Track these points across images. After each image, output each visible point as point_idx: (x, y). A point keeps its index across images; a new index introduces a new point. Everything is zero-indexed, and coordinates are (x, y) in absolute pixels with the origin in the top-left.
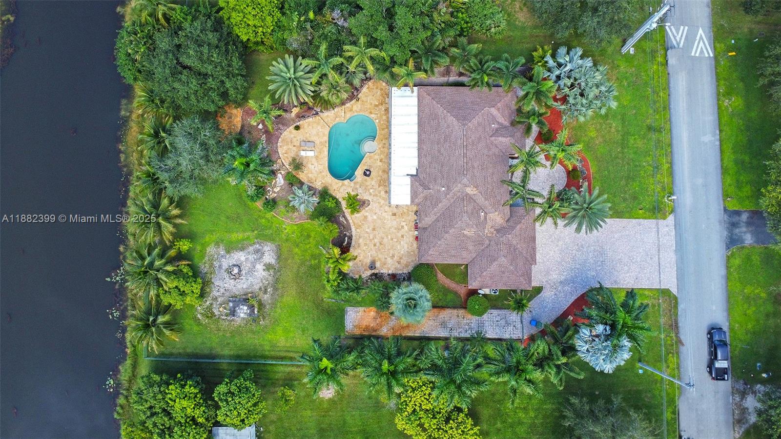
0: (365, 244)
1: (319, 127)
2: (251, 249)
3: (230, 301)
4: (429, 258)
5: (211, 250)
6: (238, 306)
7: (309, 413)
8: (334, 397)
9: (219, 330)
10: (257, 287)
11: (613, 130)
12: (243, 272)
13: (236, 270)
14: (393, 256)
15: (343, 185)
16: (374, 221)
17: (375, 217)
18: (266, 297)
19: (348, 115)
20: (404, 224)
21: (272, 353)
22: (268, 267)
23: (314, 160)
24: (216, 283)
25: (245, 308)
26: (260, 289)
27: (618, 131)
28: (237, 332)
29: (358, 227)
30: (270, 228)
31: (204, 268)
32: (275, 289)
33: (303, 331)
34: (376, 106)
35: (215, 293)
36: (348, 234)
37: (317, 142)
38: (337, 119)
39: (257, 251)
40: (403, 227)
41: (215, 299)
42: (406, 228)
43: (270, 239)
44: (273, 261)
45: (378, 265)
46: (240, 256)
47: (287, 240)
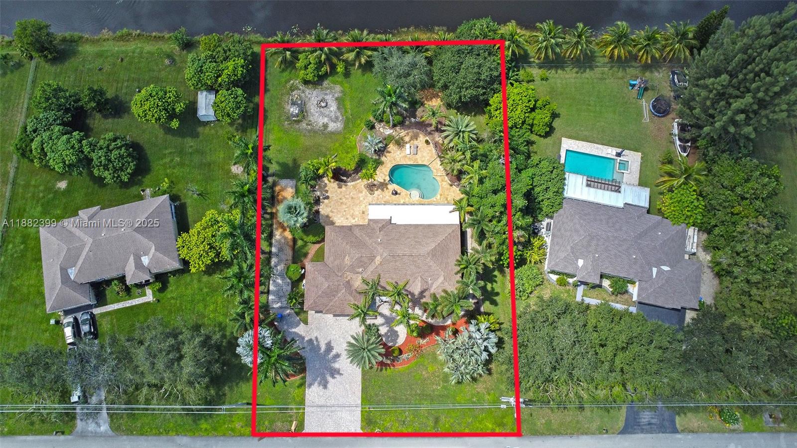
0: (341, 192)
1: (428, 158)
2: (339, 114)
3: (302, 101)
4: (329, 233)
5: (338, 88)
6: (298, 107)
7: (222, 156)
8: (232, 173)
9: (282, 95)
10: (311, 118)
11: (434, 387)
12: (322, 109)
13: (323, 104)
14: (332, 212)
15: (386, 175)
16: (359, 198)
17: (361, 199)
18: (304, 125)
19: (438, 179)
20: (356, 219)
21: (265, 131)
22: (325, 126)
23: (403, 154)
24: (314, 92)
25: (297, 112)
26: (310, 121)
28: (280, 107)
29: (354, 187)
30: (353, 126)
31: (326, 83)
32: (309, 131)
33: (279, 151)
34: (447, 199)
35: (307, 91)
36: (349, 180)
37: (417, 156)
38: (435, 171)
39: (337, 118)
40: (354, 219)
41: (303, 92)
42: (354, 221)
43: (346, 126)
44: (329, 129)
45: (326, 201)
46: (333, 107)
47: (345, 138)
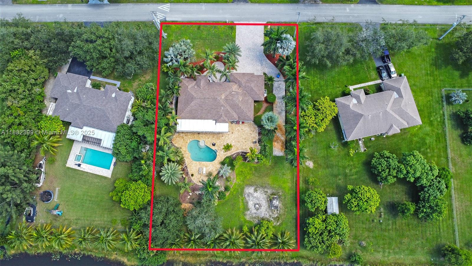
0: (245, 146)
1: (192, 166)
2: (247, 199)
3: (271, 209)
4: (251, 116)
5: (248, 218)
6: (273, 205)
7: (320, 173)
8: (312, 161)
9: (284, 214)
10: (265, 196)
11: (199, 43)
12: (258, 202)
13: (257, 206)
14: (251, 134)
15: (219, 155)
16: (235, 142)
17: (233, 141)
18: (269, 192)
19: (188, 152)
20: (237, 129)
21: (294, 189)
22: (256, 190)
23: (207, 168)
24: (263, 215)
25: (274, 201)
26: (265, 194)
27: (199, 41)
28: (285, 205)
29: (238, 149)
30: (238, 189)
31: (256, 221)
32: (266, 187)
33: (284, 175)
34: (184, 140)
35: (268, 216)
36: (241, 154)
37: (199, 166)
38: (189, 157)
39: (248, 196)
40: (238, 129)
41: (270, 216)
42: (238, 128)
43: (243, 189)
44: (253, 188)
45: (254, 140)
46: (251, 204)
47: (243, 182)
